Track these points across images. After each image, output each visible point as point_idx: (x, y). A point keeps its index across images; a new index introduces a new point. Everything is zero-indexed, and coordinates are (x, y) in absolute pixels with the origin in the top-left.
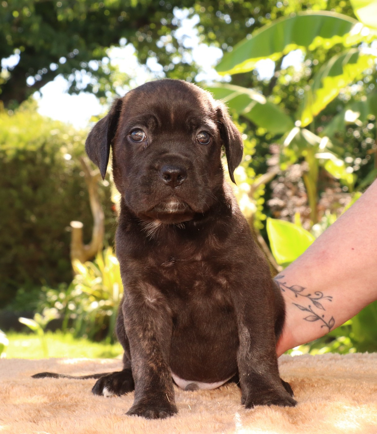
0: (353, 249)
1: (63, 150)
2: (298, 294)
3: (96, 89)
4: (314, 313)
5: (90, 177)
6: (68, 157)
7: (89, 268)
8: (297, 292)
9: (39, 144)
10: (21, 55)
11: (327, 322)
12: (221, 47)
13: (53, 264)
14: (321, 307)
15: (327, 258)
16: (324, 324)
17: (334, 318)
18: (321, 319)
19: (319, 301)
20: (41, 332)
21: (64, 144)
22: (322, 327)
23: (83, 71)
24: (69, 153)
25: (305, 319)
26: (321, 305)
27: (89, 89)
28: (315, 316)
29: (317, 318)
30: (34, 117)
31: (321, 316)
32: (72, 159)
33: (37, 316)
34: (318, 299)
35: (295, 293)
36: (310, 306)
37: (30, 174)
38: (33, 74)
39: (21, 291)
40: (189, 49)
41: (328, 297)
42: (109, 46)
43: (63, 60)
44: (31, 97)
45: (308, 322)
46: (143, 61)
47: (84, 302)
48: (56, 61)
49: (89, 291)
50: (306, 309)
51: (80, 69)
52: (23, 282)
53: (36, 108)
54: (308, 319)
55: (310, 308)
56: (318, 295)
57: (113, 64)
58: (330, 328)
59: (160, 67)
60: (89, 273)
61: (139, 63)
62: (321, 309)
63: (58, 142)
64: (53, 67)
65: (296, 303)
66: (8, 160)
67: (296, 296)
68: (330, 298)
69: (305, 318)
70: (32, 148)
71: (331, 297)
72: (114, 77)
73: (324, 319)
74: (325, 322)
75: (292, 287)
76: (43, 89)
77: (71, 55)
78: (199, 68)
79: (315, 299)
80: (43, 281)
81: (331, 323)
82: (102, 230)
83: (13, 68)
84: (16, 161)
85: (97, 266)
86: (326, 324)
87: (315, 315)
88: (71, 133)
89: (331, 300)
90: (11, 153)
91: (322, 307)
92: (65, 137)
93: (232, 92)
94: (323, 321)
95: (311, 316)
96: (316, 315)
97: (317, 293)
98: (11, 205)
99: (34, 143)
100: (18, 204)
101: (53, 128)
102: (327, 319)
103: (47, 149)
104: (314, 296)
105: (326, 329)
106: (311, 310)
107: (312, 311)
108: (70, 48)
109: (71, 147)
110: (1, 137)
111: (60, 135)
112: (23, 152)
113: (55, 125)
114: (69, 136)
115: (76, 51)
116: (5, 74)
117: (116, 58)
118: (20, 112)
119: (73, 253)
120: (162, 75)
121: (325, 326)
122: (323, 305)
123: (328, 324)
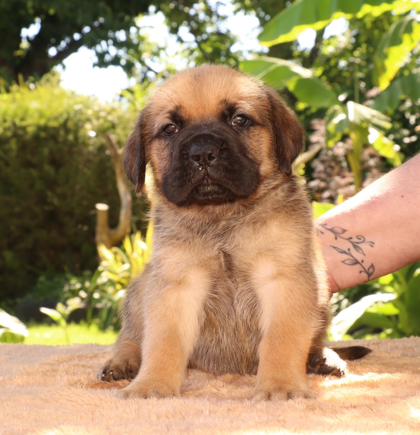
0: (403, 196)
1: (88, 126)
2: (339, 236)
3: (123, 61)
4: (353, 257)
5: (116, 155)
6: (92, 134)
7: (115, 254)
8: (337, 234)
9: (61, 120)
10: (42, 23)
11: (367, 269)
12: (258, 16)
13: (76, 249)
14: (361, 252)
16: (363, 270)
17: (374, 265)
18: (360, 264)
19: (360, 245)
20: (63, 322)
21: (88, 120)
22: (361, 272)
23: (110, 42)
24: (93, 129)
25: (343, 262)
26: (361, 249)
27: (116, 61)
28: (354, 261)
29: (356, 262)
30: (56, 91)
31: (360, 261)
32: (97, 136)
33: (60, 306)
34: (358, 243)
35: (335, 235)
36: (349, 250)
37: (51, 152)
38: (57, 44)
39: (42, 279)
40: (224, 18)
41: (370, 242)
42: (137, 14)
43: (87, 29)
44: (53, 70)
45: (346, 266)
46: (174, 31)
47: (110, 290)
48: (80, 31)
49: (115, 278)
50: (345, 252)
51: (106, 39)
52: (44, 268)
53: (59, 81)
54: (347, 262)
55: (349, 252)
56: (360, 239)
57: (142, 33)
58: (369, 275)
60: (115, 259)
62: (361, 253)
63: (83, 118)
64: (77, 36)
65: (335, 246)
66: (28, 137)
67: (336, 238)
68: (372, 244)
69: (343, 260)
70: (54, 124)
72: (142, 47)
73: (363, 264)
74: (364, 268)
77: (96, 24)
78: (235, 37)
79: (356, 243)
80: (66, 268)
81: (371, 270)
82: (130, 212)
83: (33, 38)
84: (36, 137)
85: (124, 251)
86: (365, 270)
87: (353, 259)
88: (96, 108)
89: (372, 246)
90: (31, 130)
91: (363, 252)
92: (90, 112)
93: (272, 64)
94: (362, 266)
95: (350, 259)
96: (355, 259)
97: (359, 237)
98: (32, 186)
99: (56, 118)
100: (39, 185)
101: (77, 103)
102: (367, 265)
103: (70, 124)
104: (355, 240)
105: (364, 276)
106: (350, 253)
107: (350, 255)
108: (95, 18)
109: (95, 122)
110: (20, 113)
111: (84, 110)
112: (45, 128)
113: (78, 100)
114: (94, 111)
115: (101, 20)
116: (25, 45)
117: (145, 27)
118: (41, 85)
119: (98, 237)
120: (194, 45)
121: (363, 271)
122: (363, 250)
123: (367, 270)
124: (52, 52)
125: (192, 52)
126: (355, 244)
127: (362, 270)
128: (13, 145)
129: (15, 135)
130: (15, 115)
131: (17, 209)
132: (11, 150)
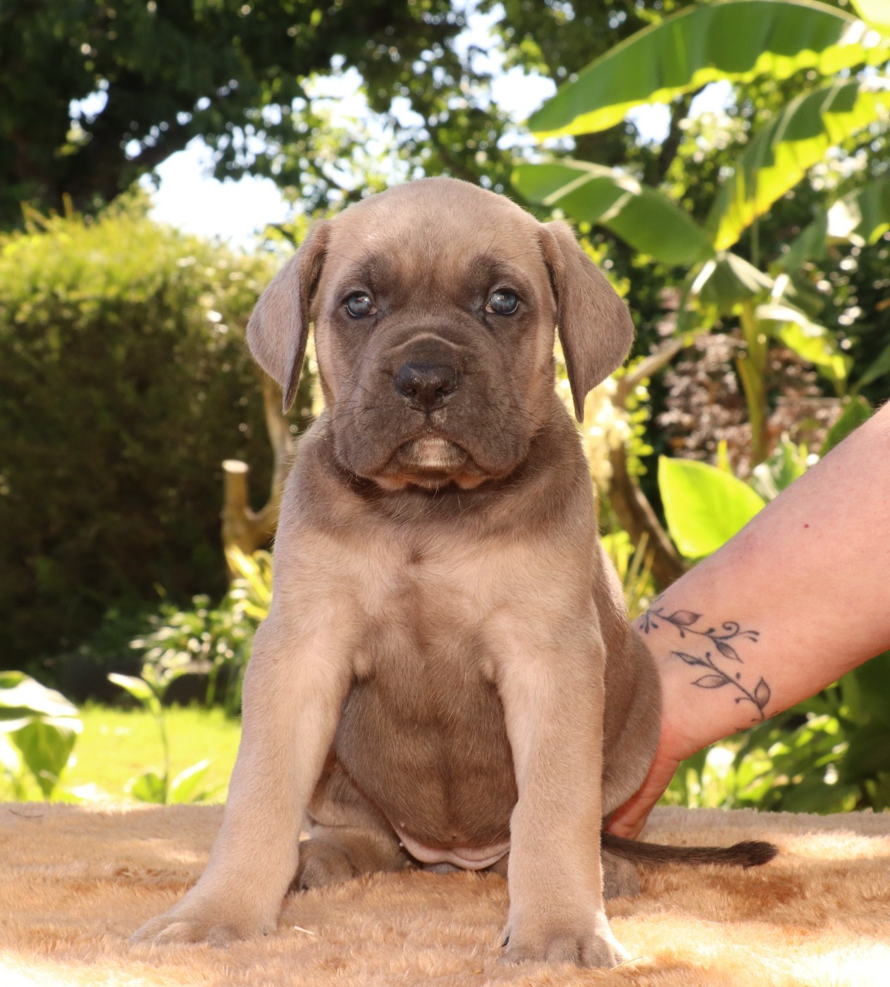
0: (807, 526)
1: (207, 301)
2: (686, 629)
3: (276, 168)
4: (716, 669)
6: (215, 317)
7: (262, 563)
8: (683, 626)
9: (151, 290)
10: (110, 92)
11: (751, 691)
12: (553, 75)
14: (733, 656)
15: (751, 548)
18: (734, 682)
19: (729, 642)
20: (155, 704)
21: (207, 288)
22: (737, 701)
23: (250, 129)
24: (216, 308)
25: (696, 683)
26: (733, 650)
27: (261, 167)
28: (720, 676)
29: (725, 680)
30: (141, 230)
31: (732, 675)
32: (223, 322)
33: (149, 671)
34: (726, 638)
35: (679, 628)
36: (708, 655)
37: (130, 354)
38: (140, 134)
39: (112, 614)
40: (483, 79)
41: (750, 632)
42: (306, 74)
43: (203, 103)
44: (134, 185)
45: (704, 691)
46: (380, 105)
48: (189, 106)
50: (700, 662)
51: (242, 122)
52: (116, 593)
53: (145, 209)
54: (704, 682)
55: (708, 659)
56: (729, 629)
57: (317, 109)
58: (761, 704)
59: (417, 120)
60: (262, 574)
61: (371, 110)
62: (734, 659)
63: (196, 284)
64: (183, 118)
65: (681, 651)
66: (83, 323)
67: (682, 635)
68: (754, 635)
69: (694, 680)
70: (136, 297)
71: (757, 633)
72: (316, 139)
73: (741, 682)
74: (744, 690)
75: (673, 616)
76: (161, 168)
77: (224, 91)
78: (507, 118)
79: (722, 638)
80: (160, 591)
81: (762, 693)
83: (94, 119)
84: (99, 324)
86: (749, 695)
87: (719, 674)
88: (223, 264)
89: (755, 640)
90: (89, 309)
91: (736, 655)
92: (210, 273)
93: (581, 173)
94: (740, 687)
95: (710, 676)
96: (722, 673)
97: (728, 625)
98: (91, 424)
99: (140, 285)
100: (107, 422)
101: (185, 255)
102: (749, 684)
103: (170, 298)
104: (720, 632)
105: (749, 707)
106: (711, 663)
107: (712, 666)
108: (221, 79)
109: (221, 294)
110: (67, 274)
111: (199, 269)
112: (116, 306)
113: (187, 247)
114: (218, 270)
115: (233, 84)
116: (76, 133)
117: (321, 98)
118: (109, 217)
119: (227, 529)
120: (424, 135)
121: (744, 698)
122: (737, 652)
123: (753, 695)
124: (133, 149)
125: (419, 148)
126: (719, 641)
127: (742, 695)
128: (53, 340)
129: (56, 320)
130: (56, 279)
131: (61, 472)
132: (47, 350)
